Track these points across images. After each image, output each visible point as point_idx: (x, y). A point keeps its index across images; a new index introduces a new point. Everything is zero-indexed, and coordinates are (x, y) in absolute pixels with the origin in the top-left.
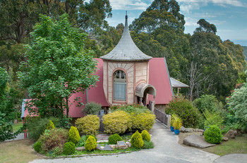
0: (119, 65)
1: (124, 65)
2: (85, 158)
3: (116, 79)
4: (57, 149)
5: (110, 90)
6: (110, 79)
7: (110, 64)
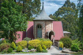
0: (39, 22)
1: (41, 22)
2: (16, 54)
3: (38, 28)
4: (5, 50)
5: (36, 33)
6: (36, 29)
7: (35, 22)
